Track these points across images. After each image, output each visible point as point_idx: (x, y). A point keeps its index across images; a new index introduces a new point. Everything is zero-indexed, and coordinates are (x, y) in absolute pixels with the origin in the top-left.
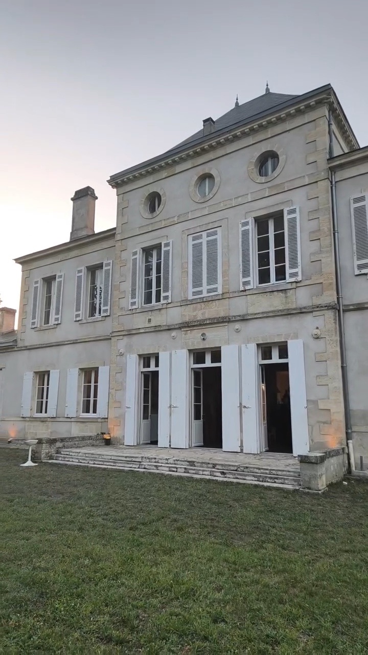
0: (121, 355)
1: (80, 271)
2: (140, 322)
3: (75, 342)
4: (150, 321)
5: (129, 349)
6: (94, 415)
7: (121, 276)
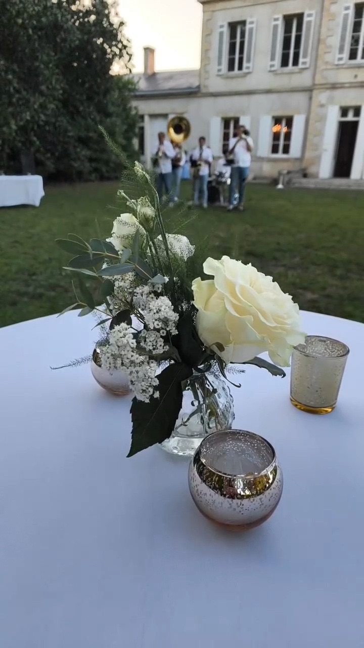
0: (322, 106)
1: (276, 20)
2: (345, 77)
3: (269, 92)
4: (356, 76)
5: (331, 101)
6: (285, 156)
7: (329, 30)
